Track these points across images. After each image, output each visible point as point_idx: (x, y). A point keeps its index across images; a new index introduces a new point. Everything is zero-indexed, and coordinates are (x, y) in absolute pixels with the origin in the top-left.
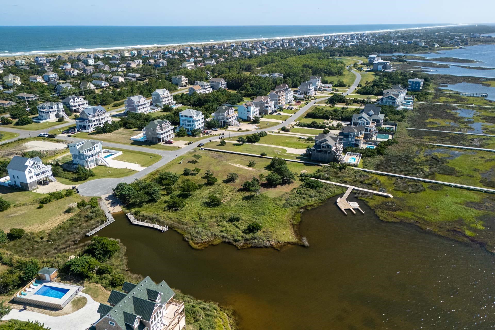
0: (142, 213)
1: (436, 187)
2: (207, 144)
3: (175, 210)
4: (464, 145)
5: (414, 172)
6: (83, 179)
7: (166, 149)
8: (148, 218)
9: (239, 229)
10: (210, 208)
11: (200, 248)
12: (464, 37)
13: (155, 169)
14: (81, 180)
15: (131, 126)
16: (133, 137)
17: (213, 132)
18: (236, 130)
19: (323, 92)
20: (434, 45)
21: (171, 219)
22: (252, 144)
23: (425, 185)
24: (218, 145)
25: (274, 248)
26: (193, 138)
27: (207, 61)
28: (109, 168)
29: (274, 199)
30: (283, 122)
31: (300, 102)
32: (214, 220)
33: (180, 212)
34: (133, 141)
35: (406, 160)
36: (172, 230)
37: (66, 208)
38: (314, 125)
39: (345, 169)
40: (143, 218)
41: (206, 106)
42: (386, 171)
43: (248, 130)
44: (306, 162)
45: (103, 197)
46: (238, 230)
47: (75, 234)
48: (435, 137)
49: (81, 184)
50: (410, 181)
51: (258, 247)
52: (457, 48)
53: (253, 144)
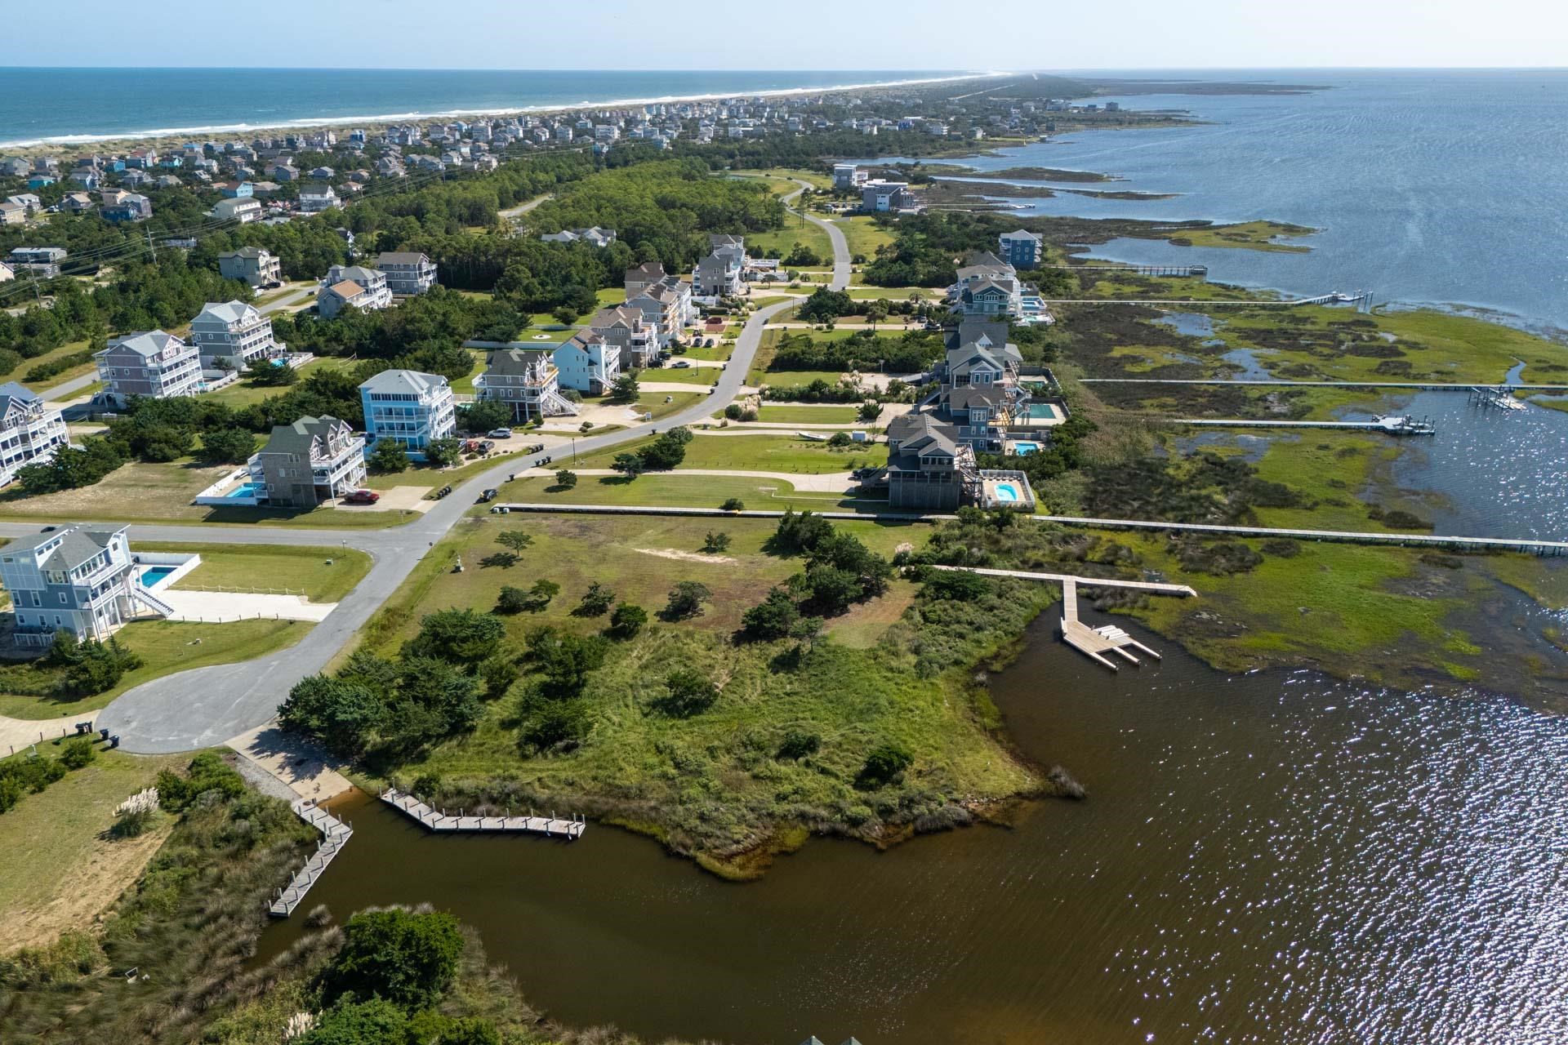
0: (448, 781)
1: (1283, 547)
2: (504, 489)
3: (568, 749)
4: (1253, 417)
5: (1196, 510)
6: (98, 687)
7: (364, 524)
8: (483, 798)
9: (837, 777)
10: (685, 722)
11: (749, 872)
12: (1033, 109)
13: (376, 605)
14: (94, 693)
15: (168, 451)
16: (203, 494)
17: (500, 446)
18: (576, 428)
19: (766, 284)
20: (974, 133)
21: (572, 784)
22: (663, 473)
23: (1254, 546)
24: (550, 490)
25: (987, 823)
26: (439, 472)
27: (303, 192)
28: (185, 627)
29: (873, 654)
30: (712, 391)
31: (719, 321)
32: (726, 760)
33: (588, 753)
34: (210, 510)
35: (1150, 477)
36: (603, 825)
37: (107, 818)
38: (822, 394)
39: (1011, 524)
40: (467, 802)
41: (419, 354)
42: (1121, 517)
43: (618, 428)
44: (881, 516)
45: (241, 742)
46: (833, 781)
47: (223, 920)
48: (1170, 400)
49: (103, 705)
50: (1207, 539)
51: (937, 831)
52: (1034, 140)
53: (668, 473)
